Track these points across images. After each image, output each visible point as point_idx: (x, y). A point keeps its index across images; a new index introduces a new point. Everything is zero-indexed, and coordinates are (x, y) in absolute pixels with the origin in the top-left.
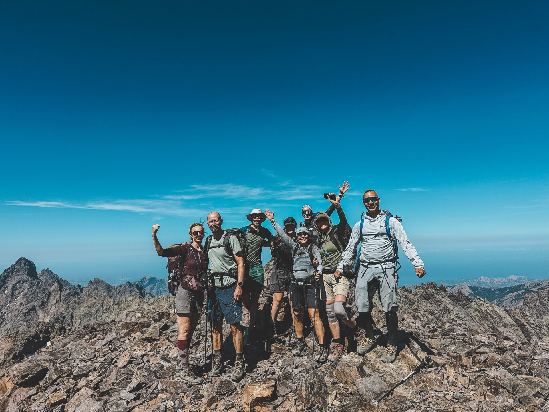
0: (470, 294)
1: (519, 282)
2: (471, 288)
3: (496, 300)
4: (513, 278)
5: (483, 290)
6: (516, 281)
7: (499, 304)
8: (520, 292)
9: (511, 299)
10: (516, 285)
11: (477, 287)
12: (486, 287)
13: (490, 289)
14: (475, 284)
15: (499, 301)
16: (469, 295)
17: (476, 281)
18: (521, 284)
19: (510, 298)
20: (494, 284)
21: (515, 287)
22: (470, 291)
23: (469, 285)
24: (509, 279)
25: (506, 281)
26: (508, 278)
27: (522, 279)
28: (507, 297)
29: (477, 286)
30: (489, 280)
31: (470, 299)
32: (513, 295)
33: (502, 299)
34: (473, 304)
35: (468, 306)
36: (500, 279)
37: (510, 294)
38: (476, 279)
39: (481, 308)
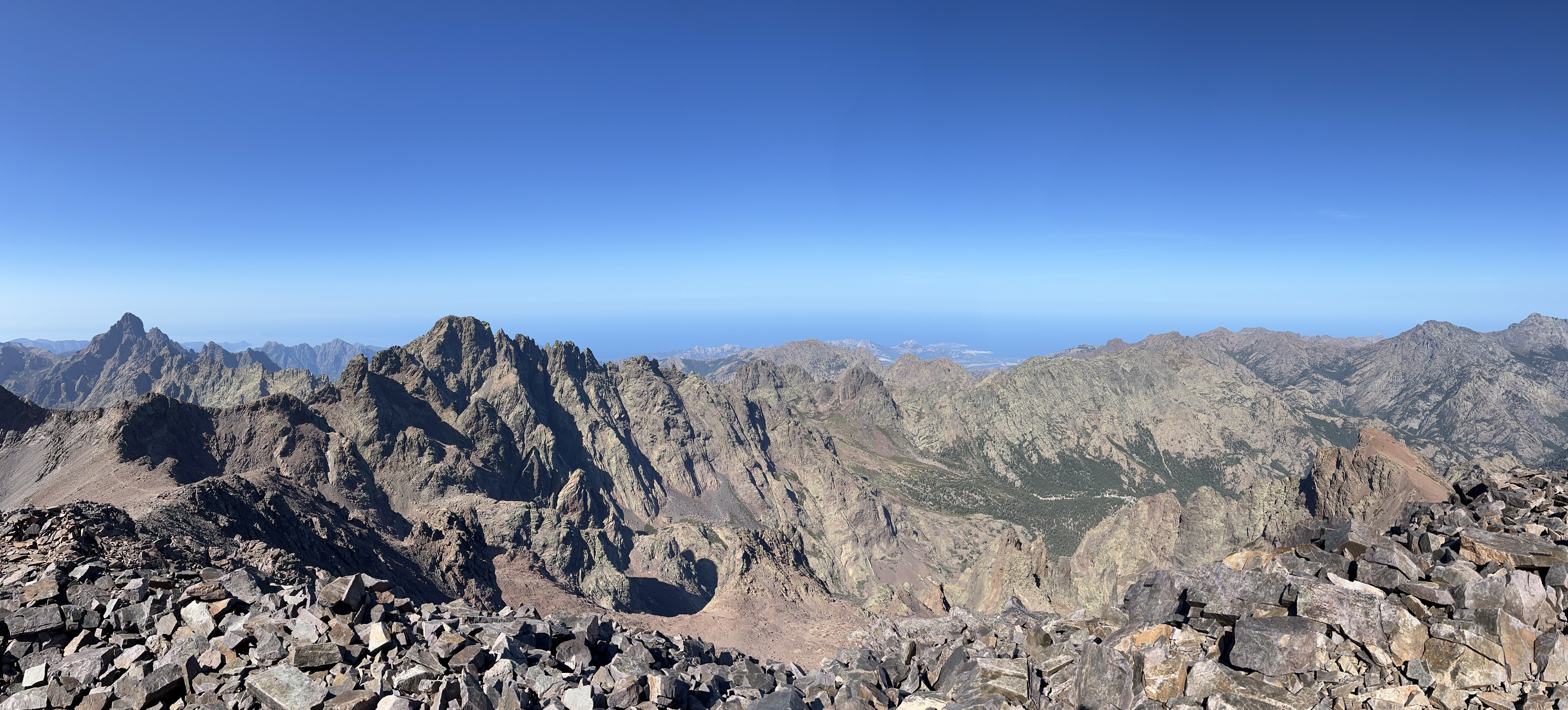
1: (733, 352)
2: (684, 361)
3: (709, 374)
4: (727, 347)
5: (697, 363)
6: (729, 351)
7: (712, 379)
8: (733, 364)
9: (724, 373)
10: (729, 355)
11: (691, 360)
12: (700, 359)
13: (704, 362)
14: (688, 356)
15: (711, 376)
16: (682, 370)
17: (690, 353)
19: (723, 371)
20: (708, 356)
22: (683, 365)
23: (682, 358)
25: (719, 350)
27: (735, 348)
28: (720, 370)
29: (691, 358)
30: (703, 351)
31: (684, 375)
32: (725, 368)
33: (715, 374)
34: (686, 380)
35: (681, 384)
36: (714, 348)
37: (723, 367)
38: (690, 349)
39: (695, 385)
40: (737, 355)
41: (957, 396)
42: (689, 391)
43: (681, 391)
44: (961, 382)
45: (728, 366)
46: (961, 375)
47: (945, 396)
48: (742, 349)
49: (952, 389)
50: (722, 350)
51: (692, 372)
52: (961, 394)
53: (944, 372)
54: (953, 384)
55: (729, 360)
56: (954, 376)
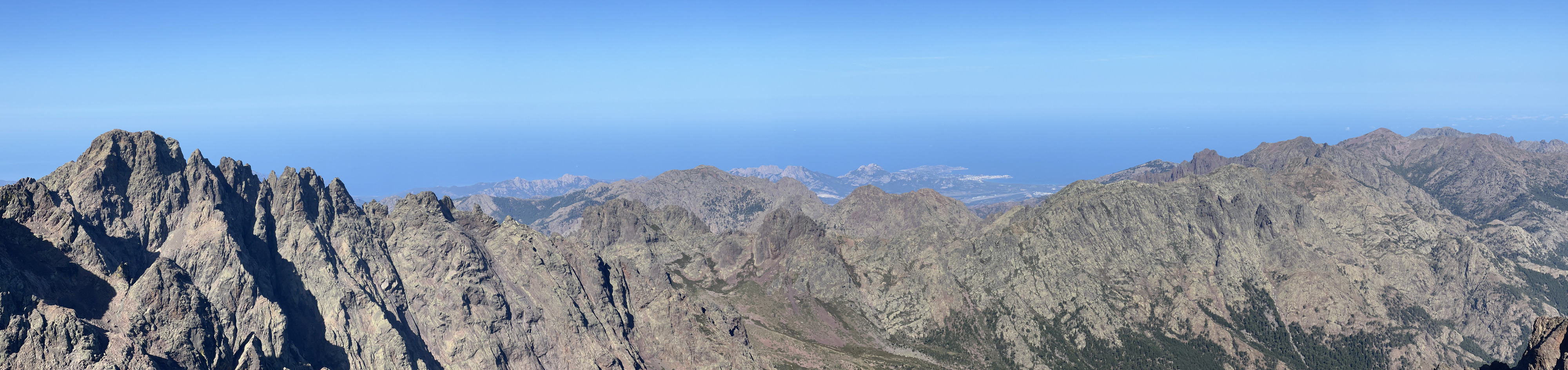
0: (494, 213)
1: (576, 186)
2: (496, 200)
3: (537, 221)
4: (567, 178)
5: (518, 203)
6: (570, 186)
7: (542, 228)
8: (578, 204)
9: (562, 219)
10: (571, 191)
11: (508, 199)
12: (521, 198)
13: (529, 202)
14: (503, 192)
15: (541, 224)
16: (492, 215)
17: (506, 187)
18: (580, 190)
19: (560, 216)
20: (535, 192)
21: (570, 195)
22: (494, 207)
23: (493, 195)
24: (561, 182)
25: (555, 185)
26: (559, 179)
27: (581, 180)
28: (555, 215)
29: (507, 196)
30: (528, 184)
31: (495, 222)
32: (565, 211)
33: (548, 220)
34: (499, 230)
35: (490, 236)
36: (546, 181)
37: (561, 210)
38: (507, 182)
39: (513, 238)
40: (584, 191)
41: (951, 248)
42: (504, 247)
43: (492, 247)
44: (957, 226)
45: (569, 208)
46: (956, 216)
47: (930, 248)
48: (592, 182)
49: (940, 238)
50: (560, 183)
51: (508, 217)
52: (958, 245)
53: (926, 213)
54: (944, 229)
55: (571, 199)
56: (945, 217)
